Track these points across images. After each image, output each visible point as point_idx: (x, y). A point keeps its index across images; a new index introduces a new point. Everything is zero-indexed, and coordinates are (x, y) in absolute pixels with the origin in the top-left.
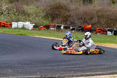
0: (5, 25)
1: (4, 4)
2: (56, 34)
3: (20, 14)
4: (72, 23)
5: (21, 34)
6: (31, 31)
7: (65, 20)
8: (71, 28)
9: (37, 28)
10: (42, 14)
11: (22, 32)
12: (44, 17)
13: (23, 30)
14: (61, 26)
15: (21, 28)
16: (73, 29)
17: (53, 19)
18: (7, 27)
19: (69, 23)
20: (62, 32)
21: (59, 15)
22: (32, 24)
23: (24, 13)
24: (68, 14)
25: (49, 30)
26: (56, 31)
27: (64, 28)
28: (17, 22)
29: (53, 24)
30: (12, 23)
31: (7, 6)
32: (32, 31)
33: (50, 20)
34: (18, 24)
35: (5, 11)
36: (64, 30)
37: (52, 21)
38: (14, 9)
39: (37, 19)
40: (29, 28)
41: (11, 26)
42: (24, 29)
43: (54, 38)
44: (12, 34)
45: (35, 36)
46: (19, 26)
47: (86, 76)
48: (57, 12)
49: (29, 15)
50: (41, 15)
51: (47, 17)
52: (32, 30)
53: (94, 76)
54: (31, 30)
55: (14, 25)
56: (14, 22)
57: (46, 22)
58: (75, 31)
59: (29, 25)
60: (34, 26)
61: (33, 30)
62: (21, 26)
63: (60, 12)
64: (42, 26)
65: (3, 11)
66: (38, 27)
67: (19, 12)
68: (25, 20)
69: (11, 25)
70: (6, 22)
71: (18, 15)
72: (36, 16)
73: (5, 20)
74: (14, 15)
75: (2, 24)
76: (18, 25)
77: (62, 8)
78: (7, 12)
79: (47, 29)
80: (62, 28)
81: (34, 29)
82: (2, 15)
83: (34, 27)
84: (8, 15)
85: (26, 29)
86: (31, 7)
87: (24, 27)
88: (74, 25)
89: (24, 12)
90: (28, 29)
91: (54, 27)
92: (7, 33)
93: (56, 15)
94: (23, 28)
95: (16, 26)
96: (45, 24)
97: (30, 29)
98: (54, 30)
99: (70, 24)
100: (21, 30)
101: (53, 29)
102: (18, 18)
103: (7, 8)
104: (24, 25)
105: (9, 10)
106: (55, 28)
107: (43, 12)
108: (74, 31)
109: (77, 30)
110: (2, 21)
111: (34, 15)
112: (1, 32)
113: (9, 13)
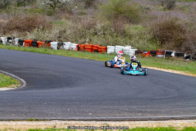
0: (99, 50)
1: (99, 21)
2: (164, 63)
3: (118, 35)
4: (188, 49)
7: (179, 44)
8: (185, 55)
9: (140, 55)
10: (147, 35)
12: (150, 40)
14: (171, 53)
16: (187, 58)
17: (163, 42)
18: (101, 51)
19: (183, 49)
20: (172, 60)
21: (171, 38)
22: (134, 48)
23: (124, 34)
24: (183, 36)
25: (155, 57)
26: (165, 58)
27: (175, 55)
28: (113, 45)
29: (162, 50)
30: (108, 47)
31: (103, 25)
33: (158, 44)
34: (116, 49)
35: (100, 31)
36: (176, 58)
37: (161, 46)
38: (112, 29)
39: (141, 42)
40: (130, 54)
43: (156, 68)
46: (116, 51)
47: (155, 120)
48: (168, 34)
49: (130, 37)
50: (146, 37)
53: (168, 120)
55: (111, 49)
56: (110, 45)
57: (153, 47)
58: (190, 59)
59: (130, 50)
60: (136, 51)
63: (172, 34)
64: (147, 52)
65: (97, 31)
66: (141, 53)
67: (118, 33)
68: (125, 44)
69: (106, 49)
70: (100, 46)
71: (117, 36)
72: (140, 38)
73: (99, 43)
74: (112, 36)
75: (94, 48)
77: (175, 28)
78: (102, 32)
79: (153, 56)
80: (173, 55)
82: (96, 36)
83: (137, 53)
84: (103, 36)
86: (135, 26)
88: (190, 51)
89: (125, 32)
90: (128, 56)
91: (163, 53)
92: (97, 59)
93: (167, 37)
95: (113, 51)
96: (150, 50)
98: (162, 58)
99: (185, 50)
101: (160, 56)
102: (116, 41)
103: (103, 27)
104: (123, 50)
105: (105, 30)
106: (164, 54)
107: (149, 33)
108: (188, 60)
109: (193, 58)
110: (95, 44)
111: (138, 37)
112: (89, 58)
113: (104, 34)
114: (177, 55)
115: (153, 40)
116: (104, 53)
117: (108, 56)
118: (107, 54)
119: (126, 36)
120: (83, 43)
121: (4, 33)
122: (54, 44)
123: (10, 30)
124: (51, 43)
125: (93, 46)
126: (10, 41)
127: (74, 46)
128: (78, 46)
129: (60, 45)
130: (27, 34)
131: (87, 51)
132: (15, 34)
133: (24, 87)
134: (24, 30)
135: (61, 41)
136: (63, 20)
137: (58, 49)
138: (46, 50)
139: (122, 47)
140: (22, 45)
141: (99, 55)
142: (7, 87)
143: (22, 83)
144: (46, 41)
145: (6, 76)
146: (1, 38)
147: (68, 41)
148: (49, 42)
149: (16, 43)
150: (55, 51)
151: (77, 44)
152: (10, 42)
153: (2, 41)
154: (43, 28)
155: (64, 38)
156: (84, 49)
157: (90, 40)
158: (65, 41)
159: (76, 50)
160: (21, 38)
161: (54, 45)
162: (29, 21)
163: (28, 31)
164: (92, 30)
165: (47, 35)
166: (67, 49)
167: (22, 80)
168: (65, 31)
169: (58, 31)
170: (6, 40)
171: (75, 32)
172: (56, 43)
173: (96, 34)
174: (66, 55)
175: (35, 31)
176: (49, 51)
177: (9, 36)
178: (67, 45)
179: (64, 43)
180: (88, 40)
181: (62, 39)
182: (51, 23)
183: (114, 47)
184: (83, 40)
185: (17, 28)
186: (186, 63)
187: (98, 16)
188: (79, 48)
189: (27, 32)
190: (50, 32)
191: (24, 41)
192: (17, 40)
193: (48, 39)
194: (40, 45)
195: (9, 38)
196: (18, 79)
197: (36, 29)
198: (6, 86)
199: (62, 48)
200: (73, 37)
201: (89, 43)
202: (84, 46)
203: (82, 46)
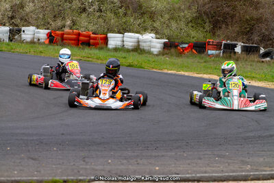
0: (91, 41)
3: (129, 12)
4: (265, 39)
5: (130, 66)
6: (156, 58)
7: (247, 30)
8: (262, 51)
9: (173, 50)
10: (186, 12)
11: (133, 59)
12: (191, 21)
13: (135, 53)
14: (235, 46)
15: (130, 48)
17: (216, 25)
18: (96, 45)
19: (256, 38)
20: (237, 60)
21: (233, 17)
22: (161, 38)
23: (140, 10)
24: (255, 14)
25: (203, 55)
26: (223, 57)
27: (242, 51)
28: (121, 33)
29: (217, 40)
30: (109, 35)
32: (161, 57)
33: (208, 28)
34: (125, 39)
35: (92, 4)
36: (244, 55)
37: (213, 32)
39: (174, 25)
40: (152, 50)
41: (107, 44)
42: (139, 51)
43: (215, 77)
45: (166, 71)
46: (125, 43)
48: (227, 9)
49: (152, 16)
50: (184, 16)
51: (200, 21)
52: (160, 54)
54: (157, 55)
55: (114, 40)
56: (113, 32)
57: (197, 35)
58: (272, 58)
59: (152, 41)
60: (165, 43)
61: (163, 55)
62: (131, 44)
63: (234, 8)
64: (186, 46)
65: (87, 4)
66: (176, 46)
67: (127, 8)
68: (143, 29)
69: (106, 40)
70: (93, 34)
71: (125, 14)
72: (172, 18)
73: (92, 27)
74: (115, 14)
75: (81, 38)
76: (123, 41)
78: (96, 7)
79: (199, 52)
80: (238, 49)
81: (166, 51)
82: (84, 15)
83: (166, 46)
84: (98, 14)
85: (144, 50)
87: (139, 45)
88: (270, 42)
89: (141, 7)
90: (149, 53)
91: (218, 46)
93: (225, 16)
94: (138, 49)
95: (119, 43)
96: (193, 40)
97: (155, 53)
98: (217, 56)
99: (261, 41)
100: (132, 53)
101: (214, 52)
102: (125, 23)
104: (138, 42)
105: (102, 2)
106: (220, 49)
107: (189, 8)
108: (268, 59)
110: (83, 29)
111: (167, 16)
113: (100, 11)
114: (246, 50)
115: (197, 21)
116: (102, 48)
117: (112, 54)
118: (109, 50)
120: (60, 29)
125: (79, 35)
127: (42, 34)
128: (49, 35)
129: (15, 33)
131: (69, 45)
135: (17, 25)
137: (11, 40)
139: (137, 35)
147: (28, 24)
151: (47, 31)
155: (21, 19)
156: (63, 39)
157: (74, 23)
158: (23, 26)
159: (47, 42)
161: (2, 32)
164: (76, 4)
166: (29, 40)
168: (22, 6)
169: (8, 6)
171: (42, 7)
172: (7, 29)
173: (84, 10)
174: (32, 53)
178: (29, 33)
179: (23, 28)
180: (69, 23)
181: (17, 21)
184: (59, 23)
186: (265, 65)
188: (51, 39)
199: (19, 39)
200: (39, 18)
201: (71, 28)
202: (63, 35)
203: (58, 35)
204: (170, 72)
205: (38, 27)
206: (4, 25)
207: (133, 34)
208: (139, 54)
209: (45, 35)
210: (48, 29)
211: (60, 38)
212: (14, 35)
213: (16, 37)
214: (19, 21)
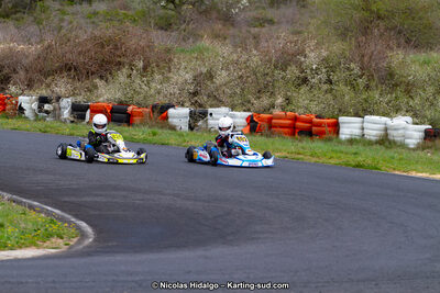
0: (314, 128)
1: (314, 42)
3: (373, 84)
5: (358, 166)
6: (414, 154)
9: (438, 142)
13: (378, 147)
15: (373, 138)
18: (321, 134)
22: (421, 123)
23: (390, 80)
28: (357, 115)
30: (341, 119)
31: (325, 54)
32: (421, 154)
34: (365, 125)
35: (316, 72)
38: (352, 65)
40: (407, 141)
41: (338, 133)
42: (387, 143)
44: (323, 164)
46: (366, 131)
49: (409, 89)
52: (418, 148)
54: (414, 150)
55: (350, 127)
56: (347, 114)
59: (408, 129)
60: (426, 131)
61: (423, 149)
62: (375, 132)
65: (308, 71)
67: (371, 77)
69: (336, 127)
70: (317, 117)
71: (367, 87)
73: (315, 108)
74: (353, 87)
75: (298, 124)
76: (363, 129)
78: (324, 77)
81: (429, 143)
82: (304, 89)
83: (428, 134)
84: (325, 87)
85: (395, 142)
86: (423, 56)
87: (387, 135)
89: (392, 75)
90: (403, 146)
92: (307, 159)
94: (385, 141)
95: (357, 132)
97: (412, 146)
100: (374, 147)
102: (366, 101)
103: (325, 60)
104: (386, 129)
105: (332, 69)
110: (301, 111)
111: (431, 90)
112: (284, 154)
113: (330, 82)
116: (330, 140)
117: (343, 148)
118: (340, 142)
119: (396, 85)
120: (266, 110)
121: (30, 85)
122: (179, 115)
123: (47, 75)
124: (171, 111)
125: (296, 119)
126: (46, 107)
127: (241, 117)
128: (250, 120)
129: (198, 117)
130: (96, 87)
131: (280, 135)
132: (61, 86)
133: (88, 247)
134: (89, 74)
135: (200, 106)
136: (206, 43)
137: (191, 128)
138: (154, 134)
139: (384, 119)
140: (83, 118)
141: (317, 145)
142: (38, 247)
143: (83, 235)
144: (154, 107)
145: (33, 214)
146: (21, 98)
147: (219, 103)
148: (164, 109)
149: (66, 113)
150: (181, 135)
151: (249, 114)
152: (47, 112)
153: (21, 109)
154: (145, 68)
155: (209, 96)
156: (270, 128)
157: (288, 99)
158: (211, 106)
159: (247, 130)
160: (80, 99)
161: (180, 117)
162: (103, 47)
163: (101, 77)
164: (292, 72)
165: (155, 88)
167: (83, 224)
168: (210, 76)
169: (189, 77)
170: (35, 106)
171: (241, 77)
172: (186, 111)
173: (305, 80)
175: (122, 76)
176: (164, 135)
177: (44, 93)
179: (210, 110)
180: (280, 100)
181: (203, 99)
182: (168, 51)
183: (360, 119)
184: (265, 101)
185: (69, 69)
187: (311, 28)
188: (253, 126)
189: (97, 81)
190: (168, 79)
191: (88, 107)
192: (66, 103)
193: (160, 100)
194: (137, 120)
195: (43, 100)
196: (70, 222)
197: (125, 71)
198: (33, 244)
199: (204, 126)
200: (235, 93)
201: (283, 110)
202: (270, 119)
203: (262, 120)
204: (420, 175)
205: (233, 108)
206: (183, 106)
207: (378, 117)
208: (387, 147)
209: (245, 121)
210: (249, 110)
211: (265, 125)
212: (197, 121)
213: (200, 123)
214: (205, 98)
